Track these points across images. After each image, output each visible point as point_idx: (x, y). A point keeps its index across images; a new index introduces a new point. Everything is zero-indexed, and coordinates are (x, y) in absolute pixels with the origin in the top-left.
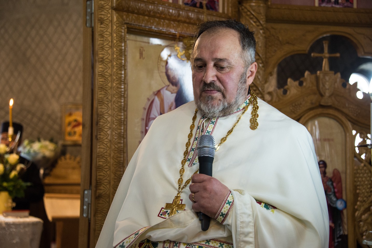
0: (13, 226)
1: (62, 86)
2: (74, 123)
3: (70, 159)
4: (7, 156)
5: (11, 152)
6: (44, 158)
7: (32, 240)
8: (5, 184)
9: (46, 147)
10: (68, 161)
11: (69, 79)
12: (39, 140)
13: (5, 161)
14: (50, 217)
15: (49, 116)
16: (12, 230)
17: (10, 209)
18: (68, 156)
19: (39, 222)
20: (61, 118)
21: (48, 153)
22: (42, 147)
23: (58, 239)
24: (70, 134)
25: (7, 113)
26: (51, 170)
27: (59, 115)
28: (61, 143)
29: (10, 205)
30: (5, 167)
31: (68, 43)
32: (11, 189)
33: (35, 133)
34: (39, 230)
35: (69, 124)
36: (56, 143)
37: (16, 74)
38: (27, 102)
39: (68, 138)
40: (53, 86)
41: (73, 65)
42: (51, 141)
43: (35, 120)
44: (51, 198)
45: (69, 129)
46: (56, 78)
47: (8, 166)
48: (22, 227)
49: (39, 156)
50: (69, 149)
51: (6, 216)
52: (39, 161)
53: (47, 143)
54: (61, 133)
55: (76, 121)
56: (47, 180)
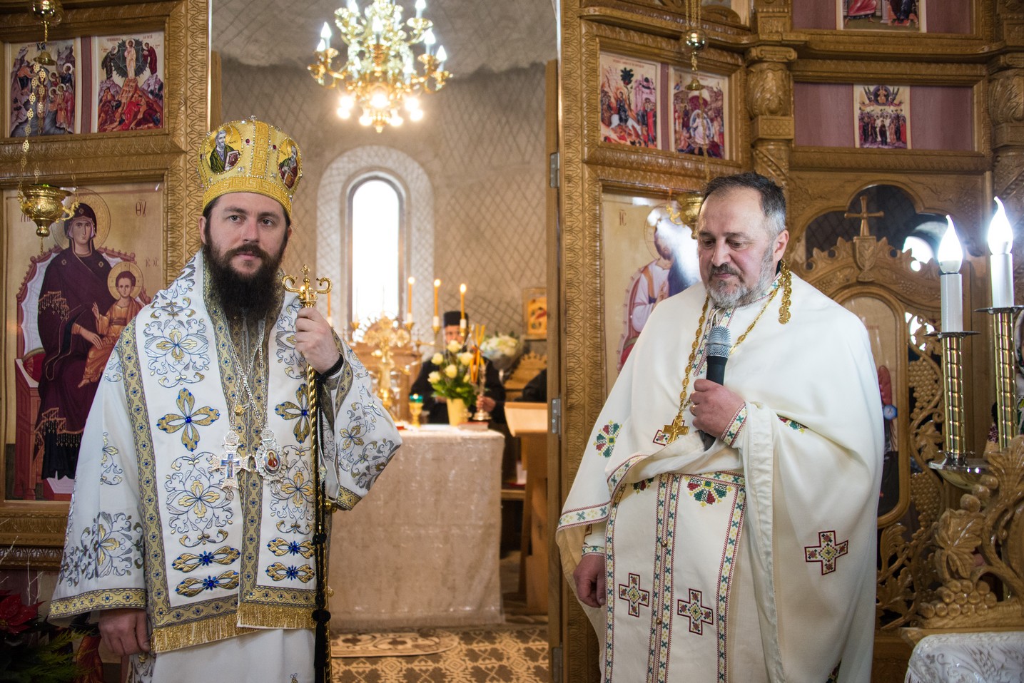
0: (470, 442)
1: (523, 265)
2: (540, 312)
3: (535, 357)
4: (460, 356)
5: (464, 350)
6: (504, 356)
7: (493, 458)
8: (459, 390)
9: (505, 343)
10: (532, 360)
11: (532, 256)
12: (497, 335)
13: (457, 361)
14: (513, 432)
15: (508, 304)
16: (468, 446)
17: (466, 420)
18: (532, 354)
19: (500, 437)
20: (523, 306)
21: (509, 351)
22: (501, 343)
23: (524, 457)
24: (534, 326)
25: (459, 301)
26: (512, 372)
27: (520, 302)
28: (523, 337)
29: (465, 415)
30: (458, 369)
31: (530, 211)
32: (466, 395)
33: (492, 326)
34: (501, 447)
35: (533, 313)
36: (517, 338)
37: (468, 253)
38: (481, 288)
39: (531, 331)
40: (512, 266)
41: (536, 239)
42: (512, 335)
43: (492, 309)
44: (513, 407)
45: (532, 320)
46: (516, 255)
47: (461, 368)
48: (480, 442)
49: (498, 355)
50: (534, 345)
51: (462, 429)
52: (498, 361)
53: (507, 338)
54: (524, 325)
55: (541, 309)
56: (508, 385)
